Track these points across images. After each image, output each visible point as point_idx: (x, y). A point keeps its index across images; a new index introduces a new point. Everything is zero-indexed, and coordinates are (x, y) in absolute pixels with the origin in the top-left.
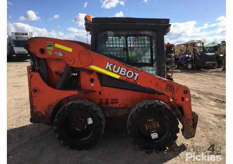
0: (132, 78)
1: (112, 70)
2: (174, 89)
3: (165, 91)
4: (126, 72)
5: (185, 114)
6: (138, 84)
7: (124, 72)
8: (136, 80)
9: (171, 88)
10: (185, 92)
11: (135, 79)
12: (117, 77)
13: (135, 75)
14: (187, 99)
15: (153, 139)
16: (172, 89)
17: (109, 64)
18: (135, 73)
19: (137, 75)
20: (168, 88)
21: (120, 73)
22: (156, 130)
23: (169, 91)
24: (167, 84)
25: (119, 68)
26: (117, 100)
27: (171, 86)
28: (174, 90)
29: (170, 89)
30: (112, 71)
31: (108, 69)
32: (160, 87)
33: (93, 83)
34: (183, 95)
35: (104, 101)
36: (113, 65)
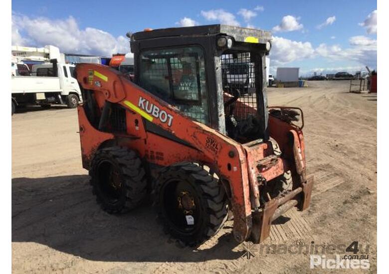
0: (166, 122)
1: (145, 108)
2: (218, 147)
3: (205, 148)
4: (159, 113)
5: (233, 195)
6: (173, 132)
7: (157, 112)
8: (170, 127)
9: (214, 145)
10: (231, 154)
11: (169, 124)
12: (150, 119)
13: (168, 118)
14: (235, 169)
15: (189, 225)
16: (214, 147)
17: (142, 99)
18: (169, 115)
19: (171, 117)
20: (210, 144)
21: (153, 114)
22: (191, 211)
23: (210, 149)
24: (208, 138)
25: (152, 105)
26: (162, 154)
27: (213, 142)
28: (217, 149)
29: (212, 145)
30: (145, 110)
31: (140, 107)
32: (199, 142)
33: (138, 126)
34: (230, 160)
35: (149, 154)
36: (145, 101)
